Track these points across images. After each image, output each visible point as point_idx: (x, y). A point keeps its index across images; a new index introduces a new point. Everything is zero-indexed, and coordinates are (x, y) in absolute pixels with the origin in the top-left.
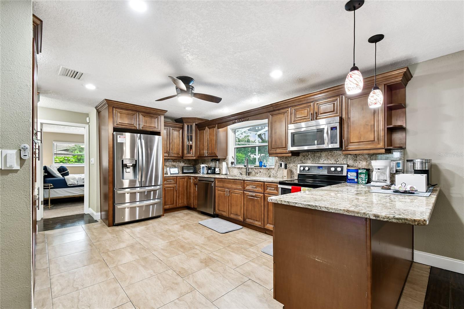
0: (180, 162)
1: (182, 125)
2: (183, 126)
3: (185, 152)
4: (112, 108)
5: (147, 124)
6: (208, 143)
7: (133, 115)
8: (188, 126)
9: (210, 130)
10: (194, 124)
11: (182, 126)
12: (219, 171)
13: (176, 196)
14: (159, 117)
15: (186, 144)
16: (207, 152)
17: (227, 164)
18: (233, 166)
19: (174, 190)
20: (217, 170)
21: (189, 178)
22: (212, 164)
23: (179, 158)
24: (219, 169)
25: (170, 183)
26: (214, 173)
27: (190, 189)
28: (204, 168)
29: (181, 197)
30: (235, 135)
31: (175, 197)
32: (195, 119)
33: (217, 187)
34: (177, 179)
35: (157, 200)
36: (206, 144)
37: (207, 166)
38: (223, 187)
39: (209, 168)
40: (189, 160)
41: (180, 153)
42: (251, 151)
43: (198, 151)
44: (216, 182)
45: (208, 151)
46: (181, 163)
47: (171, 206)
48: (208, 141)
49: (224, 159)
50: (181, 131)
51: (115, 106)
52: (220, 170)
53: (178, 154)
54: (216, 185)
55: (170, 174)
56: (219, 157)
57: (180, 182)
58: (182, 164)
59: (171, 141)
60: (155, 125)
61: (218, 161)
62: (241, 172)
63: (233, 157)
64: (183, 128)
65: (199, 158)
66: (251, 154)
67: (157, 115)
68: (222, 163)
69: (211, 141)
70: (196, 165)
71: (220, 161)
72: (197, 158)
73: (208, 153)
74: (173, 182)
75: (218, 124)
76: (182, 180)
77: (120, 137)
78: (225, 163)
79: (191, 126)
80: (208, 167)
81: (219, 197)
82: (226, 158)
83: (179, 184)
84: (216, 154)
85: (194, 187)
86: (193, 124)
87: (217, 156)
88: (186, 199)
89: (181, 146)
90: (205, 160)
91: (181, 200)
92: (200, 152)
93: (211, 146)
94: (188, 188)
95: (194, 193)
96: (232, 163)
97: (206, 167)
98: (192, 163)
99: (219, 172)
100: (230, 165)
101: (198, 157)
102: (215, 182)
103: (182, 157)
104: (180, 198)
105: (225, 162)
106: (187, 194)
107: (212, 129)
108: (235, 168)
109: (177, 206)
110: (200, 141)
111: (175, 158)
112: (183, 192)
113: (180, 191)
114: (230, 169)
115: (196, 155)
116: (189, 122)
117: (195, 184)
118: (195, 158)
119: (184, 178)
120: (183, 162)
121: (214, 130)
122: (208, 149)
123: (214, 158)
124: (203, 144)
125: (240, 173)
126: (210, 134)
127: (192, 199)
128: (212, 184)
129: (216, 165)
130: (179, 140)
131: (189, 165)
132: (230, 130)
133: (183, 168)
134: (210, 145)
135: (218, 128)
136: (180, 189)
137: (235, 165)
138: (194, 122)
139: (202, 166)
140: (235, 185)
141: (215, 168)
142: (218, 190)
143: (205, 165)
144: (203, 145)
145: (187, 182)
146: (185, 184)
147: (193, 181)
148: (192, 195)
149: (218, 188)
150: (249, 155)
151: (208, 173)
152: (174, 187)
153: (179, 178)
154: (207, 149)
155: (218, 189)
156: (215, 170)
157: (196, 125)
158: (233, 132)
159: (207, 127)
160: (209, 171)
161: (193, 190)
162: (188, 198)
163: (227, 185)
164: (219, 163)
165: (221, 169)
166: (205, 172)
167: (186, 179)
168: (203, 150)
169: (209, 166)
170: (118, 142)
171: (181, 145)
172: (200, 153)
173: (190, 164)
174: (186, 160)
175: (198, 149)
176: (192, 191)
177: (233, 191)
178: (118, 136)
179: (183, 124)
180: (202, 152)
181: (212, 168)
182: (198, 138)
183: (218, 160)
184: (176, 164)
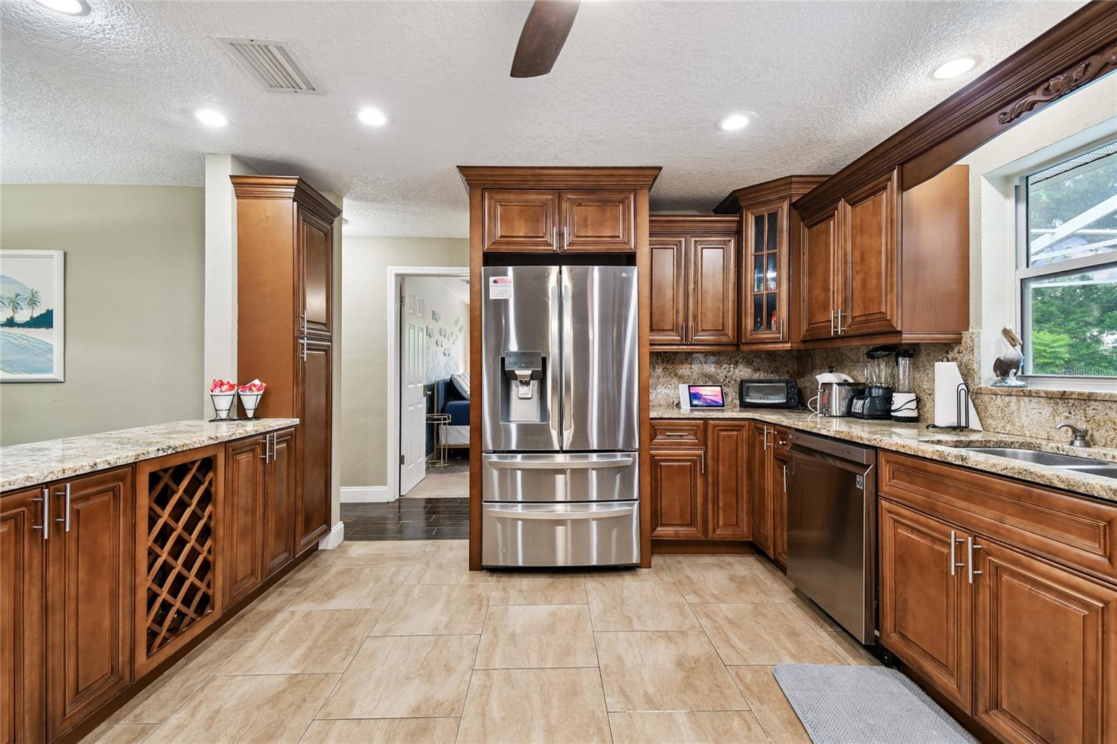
0: (736, 364)
1: (737, 218)
2: (740, 223)
3: (749, 322)
4: (478, 193)
5: (589, 227)
6: (849, 272)
7: (543, 206)
8: (759, 221)
9: (858, 208)
10: (786, 206)
11: (734, 225)
12: (913, 405)
13: (705, 495)
14: (632, 196)
15: (753, 290)
16: (844, 317)
17: (967, 373)
18: (1012, 381)
19: (695, 470)
20: (902, 402)
21: (757, 428)
22: (875, 373)
23: (723, 348)
24: (912, 396)
25: (680, 444)
26: (883, 412)
27: (764, 477)
28: (831, 390)
29: (724, 503)
30: (1022, 207)
31: (699, 499)
32: (788, 181)
33: (889, 500)
34: (705, 430)
35: (620, 505)
36: (836, 282)
37: (851, 381)
38: (931, 511)
39: (858, 391)
40: (772, 355)
41: (730, 331)
42: (1102, 321)
43: (804, 314)
44: (885, 471)
45: (849, 313)
46: (740, 367)
47: (684, 532)
48: (849, 265)
49: (947, 347)
50: (732, 245)
51: (488, 186)
52: (918, 400)
53: (721, 331)
54: (885, 487)
55: (689, 407)
56: (907, 338)
57: (721, 444)
58: (743, 372)
59: (691, 286)
60: (615, 228)
61: (910, 356)
62: (1082, 426)
63: (1006, 333)
64: (739, 234)
65: (810, 346)
66: (1101, 333)
67: (622, 191)
68: (933, 366)
69: (863, 259)
70: (802, 374)
71: (923, 357)
72: (802, 346)
73: (849, 320)
74: (690, 439)
75: (902, 165)
76: (729, 437)
77: (495, 282)
78: (954, 364)
79: (773, 217)
80: (856, 384)
81: (901, 559)
82: (958, 342)
83: (717, 450)
84: (889, 323)
85: (777, 470)
86: (781, 207)
87: (900, 333)
88: (748, 514)
89: (731, 304)
90: (841, 354)
91: (724, 511)
92: (810, 319)
93: (864, 287)
94: (753, 468)
95: (777, 495)
96: (1003, 367)
97: (845, 383)
98: (785, 369)
99: (914, 414)
100: (986, 376)
101: (804, 342)
102: (876, 467)
103: (738, 342)
104: (721, 504)
105: (954, 360)
106: (750, 492)
107: (869, 202)
108: (1030, 394)
109: (710, 535)
110: (811, 274)
111: (708, 348)
112: (734, 482)
113: (720, 479)
114: (986, 398)
115: (794, 335)
116: (765, 203)
117: (781, 460)
118: (788, 346)
119: (739, 428)
120: (749, 363)
121: (877, 206)
122: (849, 303)
123: (880, 341)
124: (826, 281)
125: (1075, 430)
126: (859, 229)
127: (770, 523)
128: (858, 478)
129: (894, 376)
130: (725, 281)
131: (772, 376)
132: (985, 184)
133: (743, 388)
134: (857, 283)
135: (904, 187)
136: (721, 469)
137: (1024, 377)
138: (785, 197)
139: (824, 377)
140: (1039, 528)
141: (889, 393)
142: (895, 521)
143: (840, 378)
144: (827, 289)
145: (751, 447)
146: (743, 452)
147: (772, 444)
148: (770, 505)
149: (894, 507)
150: (1092, 337)
151: (849, 414)
152: (694, 462)
153: (715, 426)
154: (845, 301)
155: (898, 514)
156: (888, 399)
157: (792, 206)
158: (1007, 196)
159: (842, 203)
160: (858, 406)
161: (773, 481)
162: (756, 511)
163: (962, 504)
164: (915, 367)
165: (924, 397)
166: (837, 406)
167: (745, 434)
168: (825, 307)
169: (863, 381)
170: (491, 298)
171: (731, 298)
172: (810, 324)
173: (776, 370)
174: (757, 354)
175: (804, 306)
176: (769, 485)
177: (1016, 562)
178: (492, 279)
179: (741, 217)
180: (820, 317)
181: (871, 388)
182: (805, 259)
183: (911, 351)
184: (719, 371)
